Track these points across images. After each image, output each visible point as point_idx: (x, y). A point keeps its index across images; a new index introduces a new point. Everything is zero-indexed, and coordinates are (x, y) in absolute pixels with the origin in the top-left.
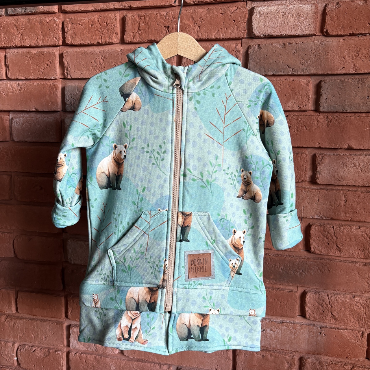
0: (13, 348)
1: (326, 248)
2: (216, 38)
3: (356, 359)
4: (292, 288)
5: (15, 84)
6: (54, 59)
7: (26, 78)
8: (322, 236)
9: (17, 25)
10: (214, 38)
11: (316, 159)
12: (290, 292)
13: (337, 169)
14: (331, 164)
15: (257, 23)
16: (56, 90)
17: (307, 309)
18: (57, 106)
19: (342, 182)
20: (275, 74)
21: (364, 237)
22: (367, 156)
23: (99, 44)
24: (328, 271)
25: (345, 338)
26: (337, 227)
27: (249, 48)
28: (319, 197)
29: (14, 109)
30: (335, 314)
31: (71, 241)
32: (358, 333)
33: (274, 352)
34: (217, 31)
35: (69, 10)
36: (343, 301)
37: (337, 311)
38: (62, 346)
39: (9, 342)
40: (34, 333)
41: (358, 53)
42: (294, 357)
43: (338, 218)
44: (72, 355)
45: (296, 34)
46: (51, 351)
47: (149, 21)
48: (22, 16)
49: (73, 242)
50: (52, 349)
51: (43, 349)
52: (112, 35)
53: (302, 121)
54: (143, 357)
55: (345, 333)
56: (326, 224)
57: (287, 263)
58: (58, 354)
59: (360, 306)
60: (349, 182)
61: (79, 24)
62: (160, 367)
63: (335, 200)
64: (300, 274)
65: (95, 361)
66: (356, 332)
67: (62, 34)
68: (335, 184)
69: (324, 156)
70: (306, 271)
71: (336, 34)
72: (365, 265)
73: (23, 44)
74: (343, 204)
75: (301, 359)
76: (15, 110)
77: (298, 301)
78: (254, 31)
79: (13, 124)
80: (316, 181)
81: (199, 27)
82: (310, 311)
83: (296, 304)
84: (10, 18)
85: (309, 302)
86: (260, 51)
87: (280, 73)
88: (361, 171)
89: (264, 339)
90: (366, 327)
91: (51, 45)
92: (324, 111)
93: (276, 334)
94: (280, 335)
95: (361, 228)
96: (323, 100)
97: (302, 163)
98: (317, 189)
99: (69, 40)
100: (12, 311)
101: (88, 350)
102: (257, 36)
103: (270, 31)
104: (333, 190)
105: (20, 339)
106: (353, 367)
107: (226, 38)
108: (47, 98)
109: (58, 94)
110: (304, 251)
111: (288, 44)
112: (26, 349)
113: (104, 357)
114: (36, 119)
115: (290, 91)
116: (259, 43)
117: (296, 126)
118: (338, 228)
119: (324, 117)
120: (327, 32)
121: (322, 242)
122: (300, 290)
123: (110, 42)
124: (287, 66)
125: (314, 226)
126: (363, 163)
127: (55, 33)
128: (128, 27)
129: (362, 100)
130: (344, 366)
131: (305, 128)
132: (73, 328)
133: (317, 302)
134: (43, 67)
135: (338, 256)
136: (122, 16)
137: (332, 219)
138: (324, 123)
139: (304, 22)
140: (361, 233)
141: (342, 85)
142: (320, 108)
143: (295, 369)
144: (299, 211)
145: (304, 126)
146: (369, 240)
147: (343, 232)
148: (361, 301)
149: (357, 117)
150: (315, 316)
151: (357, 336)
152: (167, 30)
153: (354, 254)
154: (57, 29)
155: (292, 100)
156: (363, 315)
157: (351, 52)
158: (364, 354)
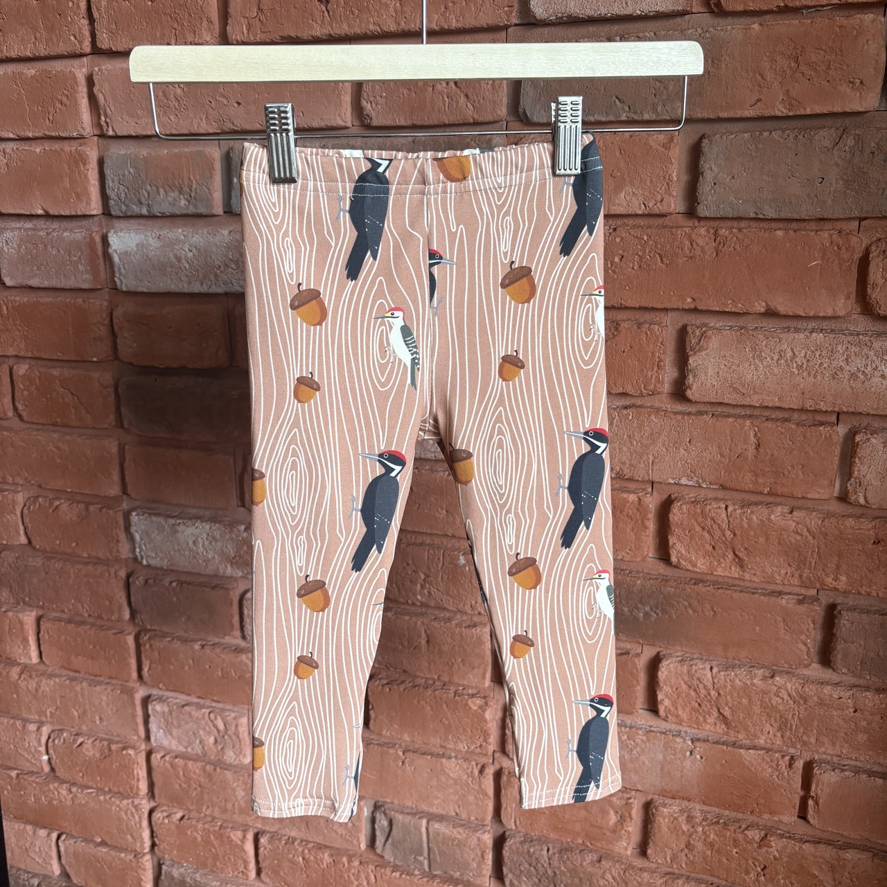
0: (38, 736)
1: (707, 558)
2: (442, 29)
3: (775, 818)
4: (628, 646)
6: (74, 90)
7: (18, 136)
8: (698, 528)
10: (436, 28)
11: (687, 339)
13: (738, 366)
14: (722, 353)
16: (84, 164)
17: (660, 697)
18: (88, 204)
19: (748, 399)
20: (586, 118)
21: (801, 535)
22: (814, 334)
24: (712, 613)
25: (748, 768)
26: (737, 507)
28: (690, 432)
30: (727, 712)
31: (137, 515)
32: (780, 757)
34: (443, 9)
36: (745, 684)
37: (730, 705)
38: (136, 738)
39: (31, 723)
40: (77, 707)
41: (797, 61)
42: (630, 801)
43: (739, 487)
44: (156, 758)
45: (639, 12)
46: (114, 747)
49: (141, 517)
50: (117, 742)
51: (98, 741)
52: (198, 24)
53: (651, 242)
55: (749, 756)
56: (711, 499)
58: (130, 755)
59: (786, 697)
60: (767, 398)
63: (732, 441)
64: (644, 616)
65: (203, 774)
66: (777, 755)
67: (89, 25)
68: (730, 402)
69: (705, 332)
70: (660, 609)
71: (740, 8)
72: (800, 602)
73: (6, 53)
74: (751, 451)
75: (648, 807)
77: (642, 677)
78: (532, 7)
80: (686, 395)
83: (635, 683)
85: (665, 682)
87: (598, 117)
88: (796, 372)
90: (799, 746)
91: (66, 54)
92: (708, 214)
95: (796, 513)
96: (705, 188)
97: (651, 349)
98: (689, 414)
99: (105, 42)
100: (30, 659)
101: (187, 752)
102: (541, 21)
103: (572, 5)
104: (728, 416)
105: (51, 717)
106: (766, 835)
107: (466, 27)
108: (67, 184)
109: (89, 174)
110: (658, 562)
112: (64, 739)
113: (221, 768)
114: (47, 233)
115: (622, 165)
116: (548, 38)
117: (637, 254)
118: (738, 511)
119: (708, 231)
120: (718, 3)
121: (699, 543)
122: (648, 653)
124: (617, 97)
125: (679, 504)
126: (804, 351)
127: (71, 23)
128: (235, 4)
129: (804, 186)
130: (743, 831)
131: (659, 260)
132: (155, 703)
133: (686, 683)
134: (51, 109)
135: (736, 578)
137: (724, 488)
138: (706, 247)
140: (794, 524)
141: (753, 146)
142: (698, 209)
143: (633, 828)
144: (642, 465)
145: (657, 256)
146: (812, 542)
147: (750, 520)
148: (789, 686)
149: (791, 233)
150: (680, 713)
151: (777, 765)
152: (324, 8)
153: (776, 575)
154: (75, 13)
155: (628, 189)
156: (793, 718)
157: (778, 58)
158: (794, 807)
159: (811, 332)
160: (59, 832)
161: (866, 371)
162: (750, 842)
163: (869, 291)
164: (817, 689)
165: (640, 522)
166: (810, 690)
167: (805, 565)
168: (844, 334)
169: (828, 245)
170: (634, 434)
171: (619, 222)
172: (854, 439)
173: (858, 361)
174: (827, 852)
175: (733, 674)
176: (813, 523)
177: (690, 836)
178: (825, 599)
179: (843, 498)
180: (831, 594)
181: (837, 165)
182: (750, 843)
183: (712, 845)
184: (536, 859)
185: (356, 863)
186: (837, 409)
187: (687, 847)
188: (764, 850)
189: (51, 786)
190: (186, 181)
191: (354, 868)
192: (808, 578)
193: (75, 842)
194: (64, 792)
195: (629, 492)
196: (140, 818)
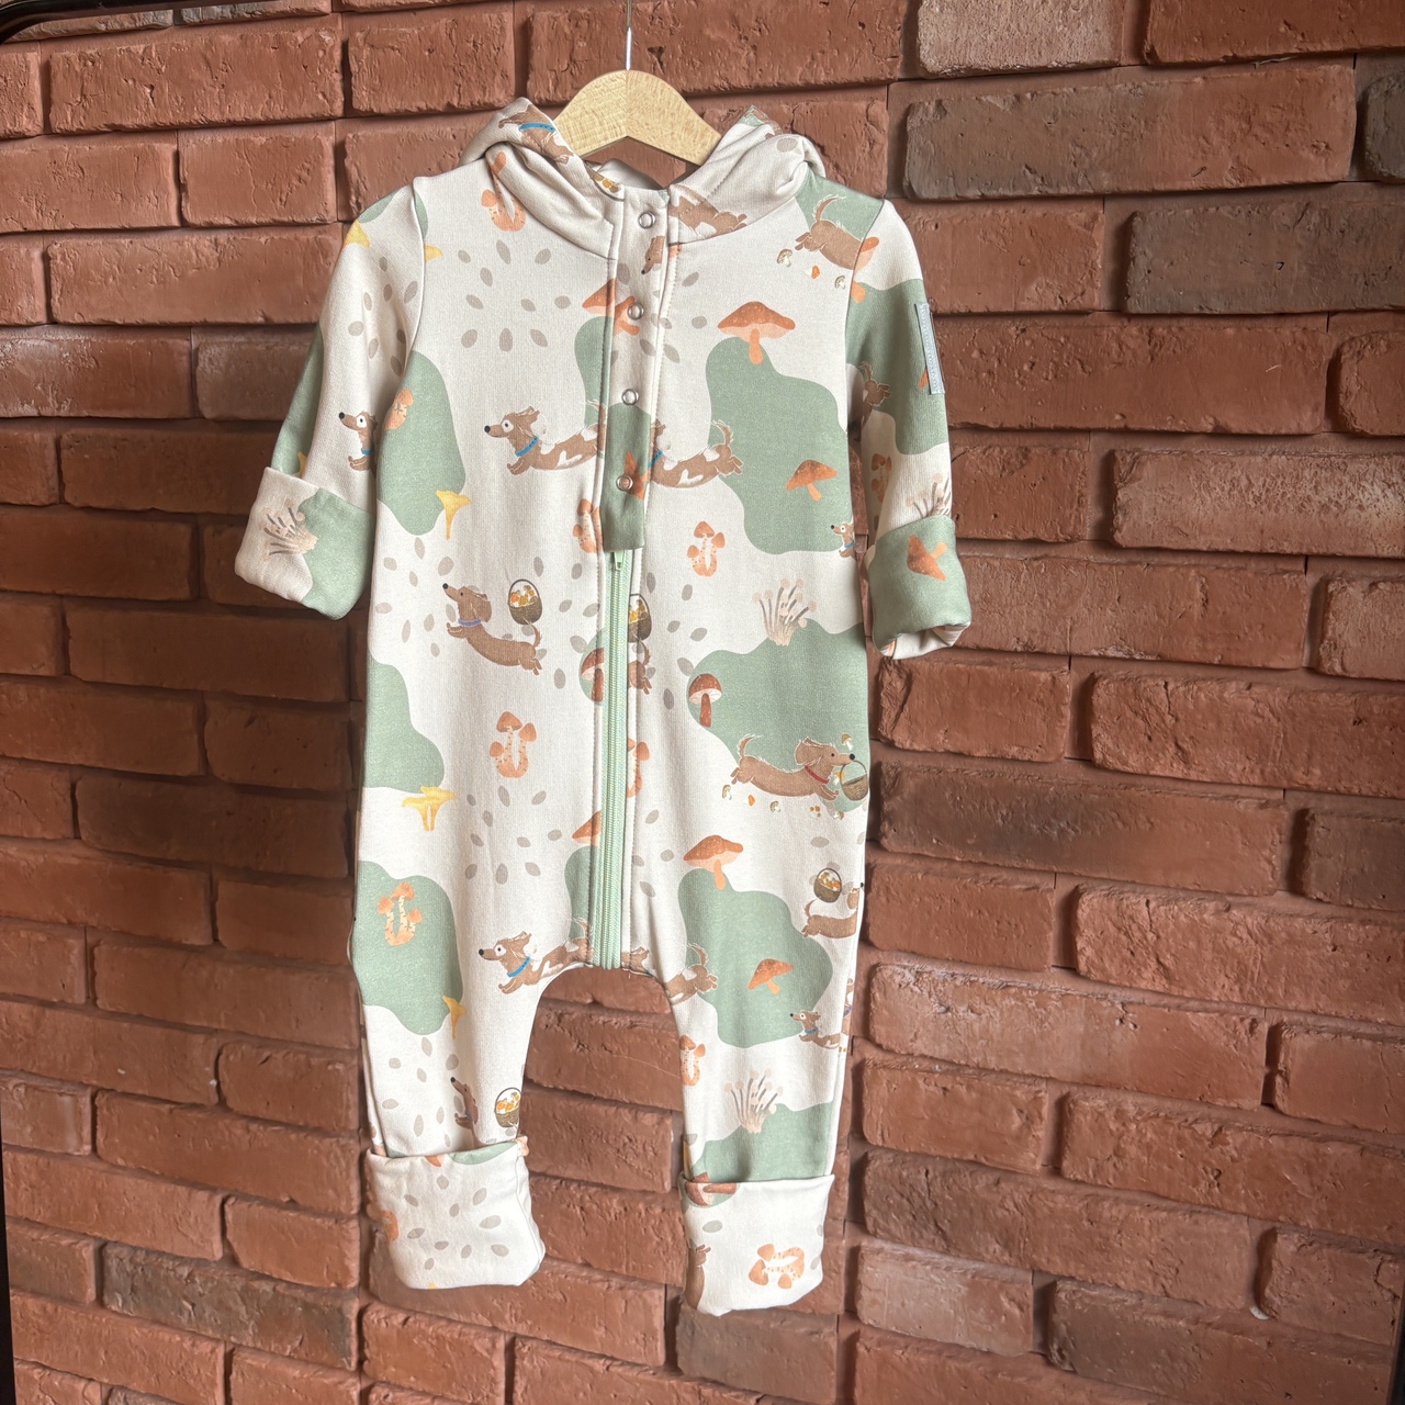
0: (205, 1051)
1: (1141, 753)
2: (808, 84)
3: (1232, 1104)
4: (1036, 880)
5: (204, 241)
6: (319, 163)
7: (237, 222)
8: (1129, 714)
9: (209, 57)
10: (799, 83)
11: (1115, 468)
12: (1028, 889)
13: (1180, 499)
14: (1159, 483)
15: (934, 30)
16: (326, 257)
17: (1080, 945)
19: (1193, 541)
20: (987, 193)
21: (1262, 717)
22: (1275, 457)
23: (451, 112)
24: (1148, 825)
25: (1196, 1036)
26: (1179, 684)
27: (908, 112)
28: (1120, 587)
29: (202, 319)
30: (1168, 961)
32: (1238, 1020)
33: (979, 1080)
34: (809, 60)
35: (362, 4)
36: (1193, 920)
38: (347, 1046)
39: (194, 1034)
40: (264, 1006)
41: (1249, 122)
42: (1043, 1094)
43: (1182, 658)
45: (1055, 64)
46: (314, 1061)
47: (600, 32)
48: (224, 27)
50: (319, 1056)
51: (292, 1055)
52: (489, 79)
53: (1069, 346)
54: (584, 1087)
55: (1198, 1020)
56: (1146, 676)
57: (1019, 798)
58: (338, 1070)
59: (1245, 936)
60: (1217, 539)
61: (393, 48)
62: (636, 1118)
63: (1173, 596)
64: (1059, 835)
66: (1234, 1018)
67: (343, 80)
68: (1171, 546)
69: (1137, 457)
70: (1079, 823)
71: (1180, 59)
72: (1262, 807)
73: (228, 115)
74: (1197, 608)
75: (1062, 1102)
76: (205, 321)
77: (1054, 919)
78: (922, 57)
79: (201, 364)
80: (1113, 539)
81: (754, 47)
82: (1089, 952)
83: (1046, 927)
84: (190, 33)
85: (1086, 922)
86: (943, 121)
87: (1003, 191)
88: (1253, 505)
89: (948, 1038)
90: (1262, 1002)
91: (310, 116)
92: (1140, 310)
93: (984, 1021)
94: (998, 1026)
95: (1254, 689)
96: (1137, 278)
97: (1070, 480)
98: (1117, 564)
99: (363, 101)
100: (202, 938)
102: (933, 74)
103: (973, 53)
104: (1168, 565)
105: (226, 1022)
106: (1220, 1129)
107: (838, 82)
108: (300, 282)
110: (1074, 763)
111: (1029, 95)
112: (243, 1055)
114: (267, 348)
115: (1033, 250)
116: (940, 98)
117: (1052, 360)
118: (1182, 689)
119: (1141, 331)
120: (1152, 54)
121: (1131, 733)
122: (1064, 887)
123: (485, 104)
124: (1027, 167)
125: (1105, 682)
127: (320, 77)
128: (540, 54)
129: (1259, 273)
130: (1191, 1125)
131: (1079, 367)
133: (1114, 925)
135: (1179, 779)
136: (521, 19)
137: (1163, 660)
138: (1139, 351)
139: (1079, 25)
140: (1253, 703)
141: (1197, 225)
142: (1129, 304)
143: (1043, 1132)
144: (1057, 633)
145: (1077, 362)
146: (1276, 725)
147: (1196, 699)
148: (1249, 920)
149: (1245, 331)
150: (1107, 965)
151: (1235, 1031)
152: (656, 59)
153: (1231, 772)
154: (326, 66)
155: (1041, 279)
156: (1255, 964)
157: (1227, 118)
158: (1257, 1086)
159: (1271, 455)
160: (226, 1194)
161: (1340, 502)
162: (1198, 1139)
163: (1342, 400)
164: (1285, 924)
165: (1054, 709)
166: (1277, 925)
167: (1267, 757)
168: (1313, 456)
169: (1290, 344)
170: (1047, 593)
171: (1028, 322)
172: (1327, 589)
173: (1330, 489)
174: (1303, 1147)
175: (1176, 908)
176: (1277, 700)
177: (1120, 1137)
178: (1296, 801)
179: (1314, 669)
180: (1302, 796)
181: (1300, 246)
182: (1200, 1141)
183: (1149, 1147)
184: (911, 1186)
185: (658, 1211)
186: (1304, 551)
187: (1115, 1154)
188: (1218, 1149)
189: (220, 1124)
191: (654, 1217)
192: (1273, 773)
193: (250, 1206)
194: (239, 1132)
195: (1039, 670)
196: (348, 1164)
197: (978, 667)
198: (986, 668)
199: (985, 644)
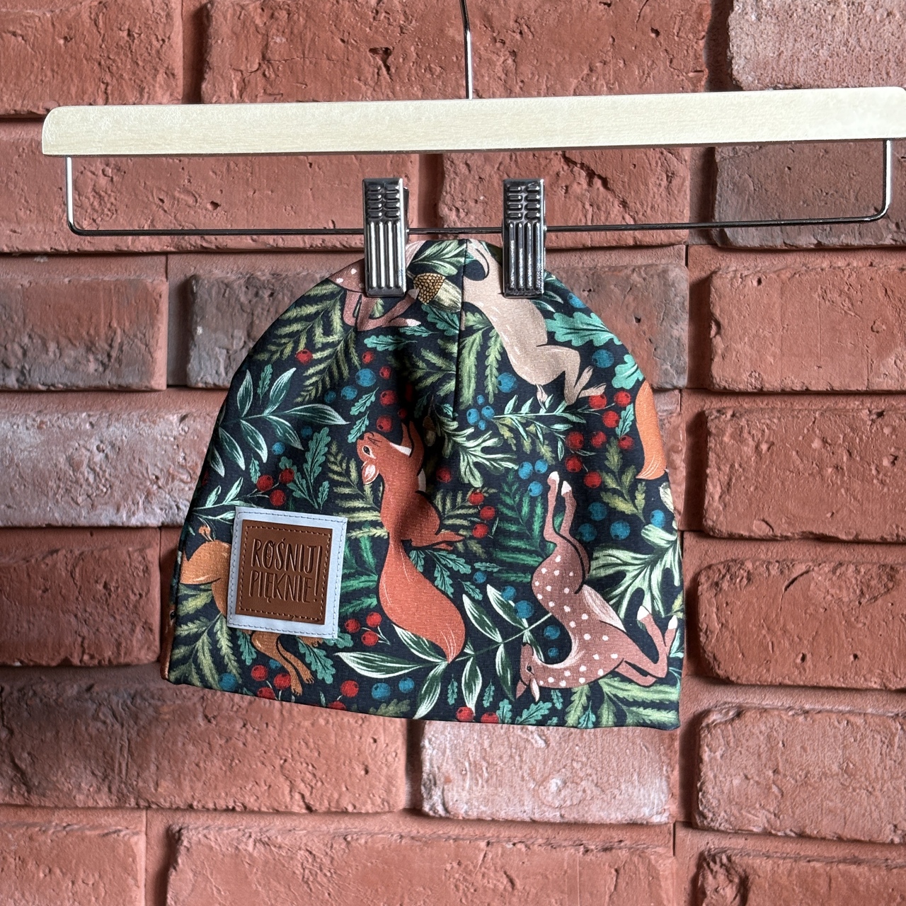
15: (750, 41)
47: (305, 27)
78: (735, 73)
87: (845, 240)
128: (221, 50)
152: (381, 63)
155: (901, 350)
171: (882, 404)
190: (103, 330)
197: (841, 866)
198: (853, 868)
199: (848, 833)
